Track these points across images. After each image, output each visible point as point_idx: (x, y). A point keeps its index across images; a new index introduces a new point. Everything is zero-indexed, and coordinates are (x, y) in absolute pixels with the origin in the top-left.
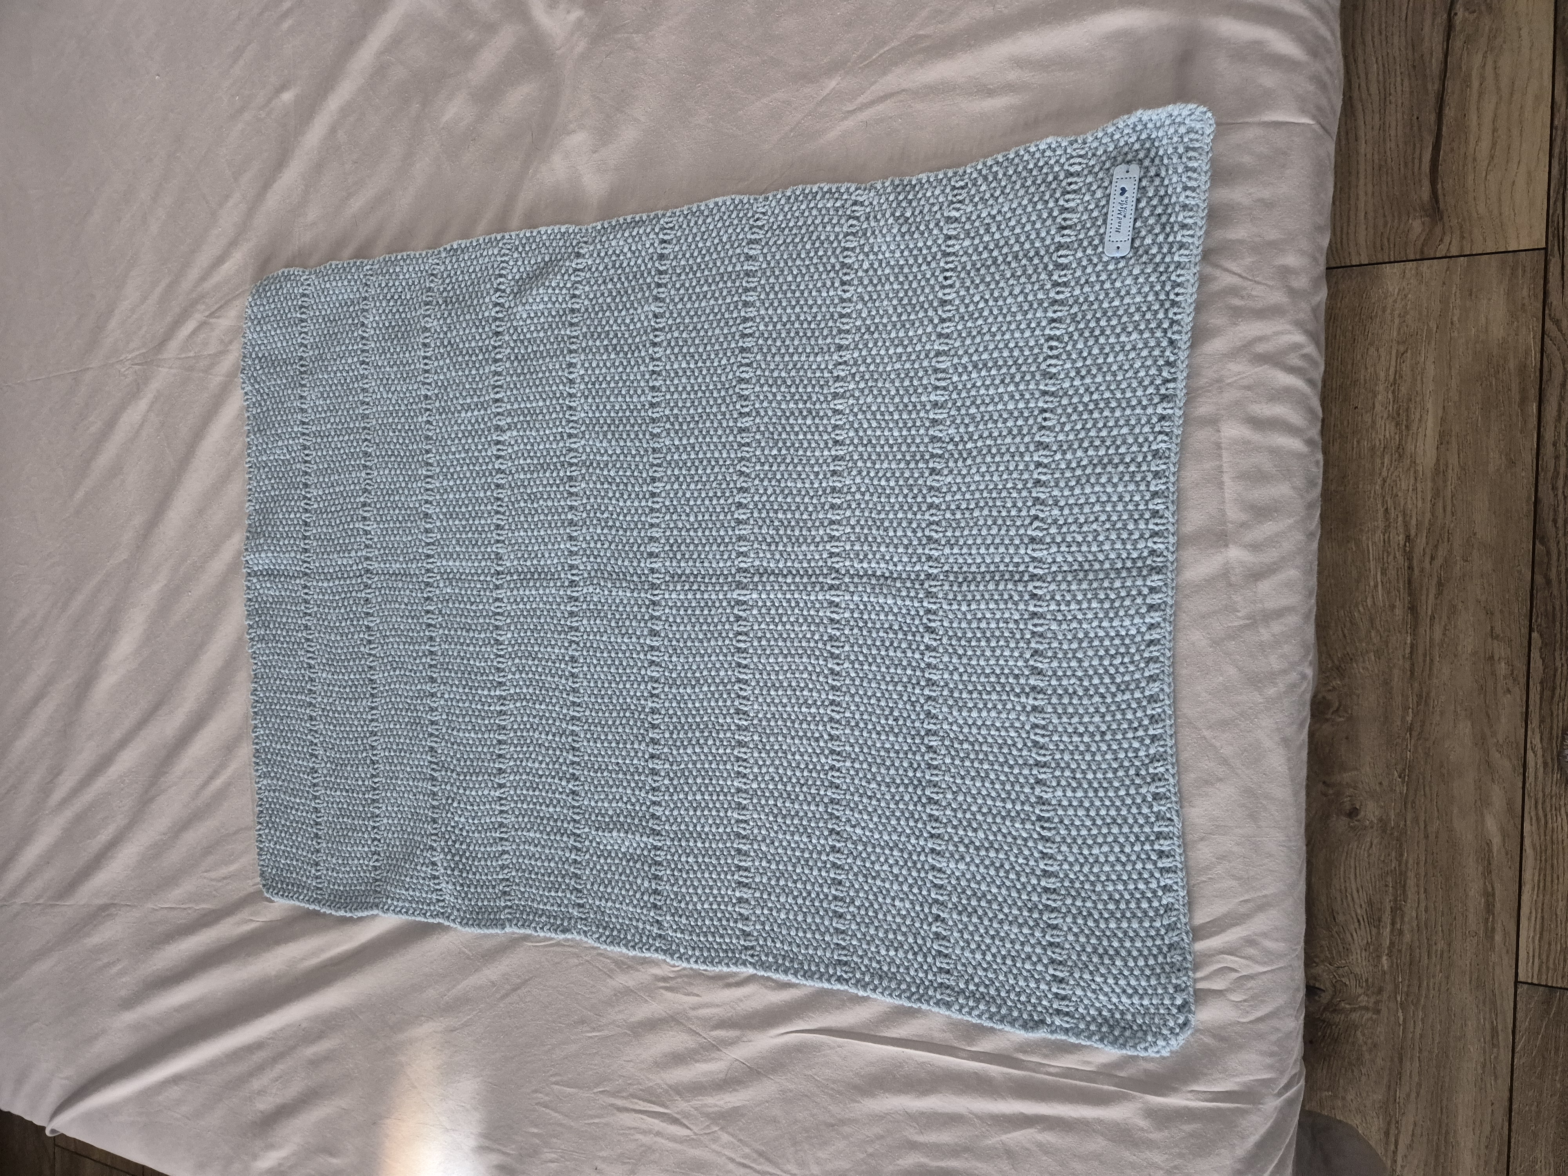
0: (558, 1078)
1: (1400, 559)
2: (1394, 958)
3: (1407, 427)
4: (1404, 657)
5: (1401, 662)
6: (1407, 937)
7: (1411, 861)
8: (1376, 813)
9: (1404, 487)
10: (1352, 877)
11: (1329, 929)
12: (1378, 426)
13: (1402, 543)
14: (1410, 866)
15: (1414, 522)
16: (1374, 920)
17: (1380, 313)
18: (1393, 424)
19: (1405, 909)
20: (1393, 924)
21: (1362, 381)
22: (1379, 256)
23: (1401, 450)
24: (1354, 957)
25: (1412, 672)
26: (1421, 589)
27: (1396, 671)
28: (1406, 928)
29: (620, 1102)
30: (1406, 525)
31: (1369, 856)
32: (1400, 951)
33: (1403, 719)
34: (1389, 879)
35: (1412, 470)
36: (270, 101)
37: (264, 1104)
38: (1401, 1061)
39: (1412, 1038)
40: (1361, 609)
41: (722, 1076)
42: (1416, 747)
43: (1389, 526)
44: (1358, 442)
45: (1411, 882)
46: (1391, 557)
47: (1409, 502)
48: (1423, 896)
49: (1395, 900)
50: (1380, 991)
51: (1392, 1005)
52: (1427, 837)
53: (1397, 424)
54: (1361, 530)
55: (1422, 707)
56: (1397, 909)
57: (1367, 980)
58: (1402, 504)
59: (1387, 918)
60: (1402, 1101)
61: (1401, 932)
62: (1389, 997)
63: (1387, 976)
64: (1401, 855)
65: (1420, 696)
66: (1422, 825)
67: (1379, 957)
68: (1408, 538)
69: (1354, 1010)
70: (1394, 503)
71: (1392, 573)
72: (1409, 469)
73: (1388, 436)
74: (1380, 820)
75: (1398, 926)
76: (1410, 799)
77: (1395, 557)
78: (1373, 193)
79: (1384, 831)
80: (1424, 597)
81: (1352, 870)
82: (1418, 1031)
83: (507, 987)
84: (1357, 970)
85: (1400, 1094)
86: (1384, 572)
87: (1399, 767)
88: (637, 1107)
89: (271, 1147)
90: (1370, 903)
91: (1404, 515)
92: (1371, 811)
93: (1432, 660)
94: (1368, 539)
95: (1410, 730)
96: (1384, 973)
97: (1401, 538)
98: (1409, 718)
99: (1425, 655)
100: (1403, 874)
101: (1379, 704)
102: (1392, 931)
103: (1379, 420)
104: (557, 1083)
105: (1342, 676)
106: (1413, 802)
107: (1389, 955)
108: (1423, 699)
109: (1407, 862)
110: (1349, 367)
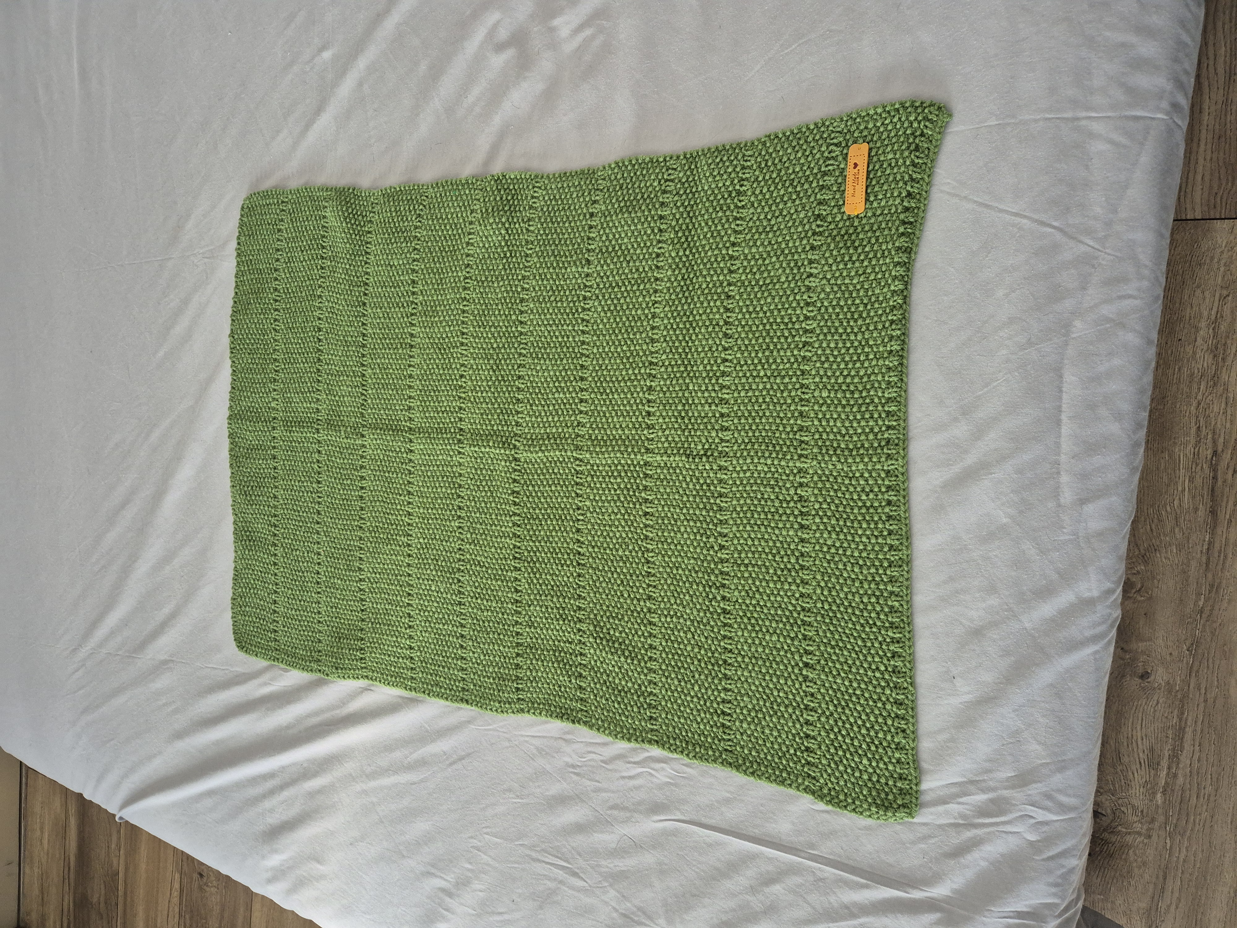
0: (488, 830)
1: (1207, 471)
2: (1167, 796)
3: (1223, 359)
4: (1202, 552)
5: (1199, 555)
6: (1180, 780)
7: (1190, 718)
8: (1164, 678)
9: (1216, 409)
10: (1139, 728)
11: (1114, 766)
12: (1198, 356)
13: (1209, 457)
14: (1189, 723)
15: (1221, 440)
16: (1153, 764)
17: (1208, 261)
18: (1211, 356)
19: (1181, 758)
20: (1169, 768)
21: (1187, 318)
22: (1212, 213)
23: (1216, 378)
24: (1133, 791)
25: (1207, 564)
26: (1222, 496)
27: (1194, 564)
28: (1180, 773)
29: (534, 854)
30: (1214, 442)
31: (1155, 711)
32: (1173, 791)
33: (1196, 602)
34: (1170, 732)
35: (1225, 396)
36: (313, 58)
37: (273, 819)
38: (1165, 879)
39: (1177, 862)
40: (1168, 509)
41: (613, 845)
42: (1204, 625)
43: (1200, 442)
44: (1179, 369)
45: (1188, 736)
46: (1199, 467)
47: (1219, 423)
48: (1197, 748)
49: (1174, 749)
50: (1153, 820)
51: (1162, 833)
52: (1206, 701)
53: (1215, 356)
54: (1175, 443)
55: (1213, 595)
56: (1175, 757)
57: (1142, 811)
58: (1213, 423)
59: (1164, 763)
60: (1163, 910)
61: (1175, 776)
62: (1160, 827)
63: (1160, 811)
64: (1183, 713)
65: (1212, 586)
66: (1203, 691)
67: (1154, 793)
68: (1215, 453)
69: (1129, 833)
70: (1206, 422)
71: (1198, 481)
72: (1221, 395)
73: (1205, 364)
74: (1168, 683)
75: (1174, 771)
76: (1195, 668)
77: (1202, 467)
78: (1211, 159)
79: (1170, 692)
80: (1224, 504)
81: (1140, 722)
82: (1182, 856)
83: (455, 756)
84: (1136, 802)
85: (1162, 905)
86: (1192, 479)
87: (1188, 643)
88: (547, 860)
89: (276, 851)
90: (1152, 750)
91: (1214, 433)
92: (1160, 676)
93: (1226, 557)
94: (1180, 450)
95: (1201, 612)
96: (1157, 806)
97: (1209, 452)
98: (1201, 603)
99: (1220, 552)
100: (1181, 730)
101: (1176, 589)
102: (1168, 774)
103: (1199, 351)
104: (487, 834)
105: (1146, 563)
106: (1197, 671)
107: (1164, 792)
108: (1215, 588)
109: (1186, 720)
110: (1177, 305)
